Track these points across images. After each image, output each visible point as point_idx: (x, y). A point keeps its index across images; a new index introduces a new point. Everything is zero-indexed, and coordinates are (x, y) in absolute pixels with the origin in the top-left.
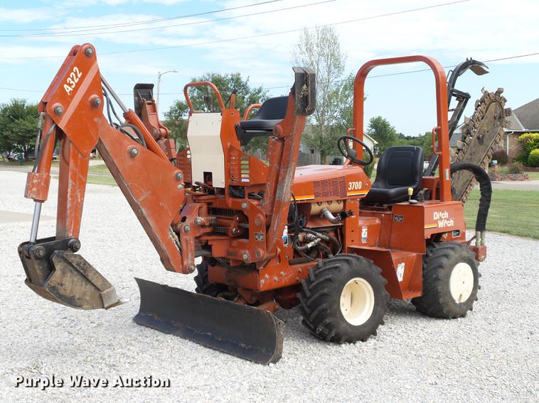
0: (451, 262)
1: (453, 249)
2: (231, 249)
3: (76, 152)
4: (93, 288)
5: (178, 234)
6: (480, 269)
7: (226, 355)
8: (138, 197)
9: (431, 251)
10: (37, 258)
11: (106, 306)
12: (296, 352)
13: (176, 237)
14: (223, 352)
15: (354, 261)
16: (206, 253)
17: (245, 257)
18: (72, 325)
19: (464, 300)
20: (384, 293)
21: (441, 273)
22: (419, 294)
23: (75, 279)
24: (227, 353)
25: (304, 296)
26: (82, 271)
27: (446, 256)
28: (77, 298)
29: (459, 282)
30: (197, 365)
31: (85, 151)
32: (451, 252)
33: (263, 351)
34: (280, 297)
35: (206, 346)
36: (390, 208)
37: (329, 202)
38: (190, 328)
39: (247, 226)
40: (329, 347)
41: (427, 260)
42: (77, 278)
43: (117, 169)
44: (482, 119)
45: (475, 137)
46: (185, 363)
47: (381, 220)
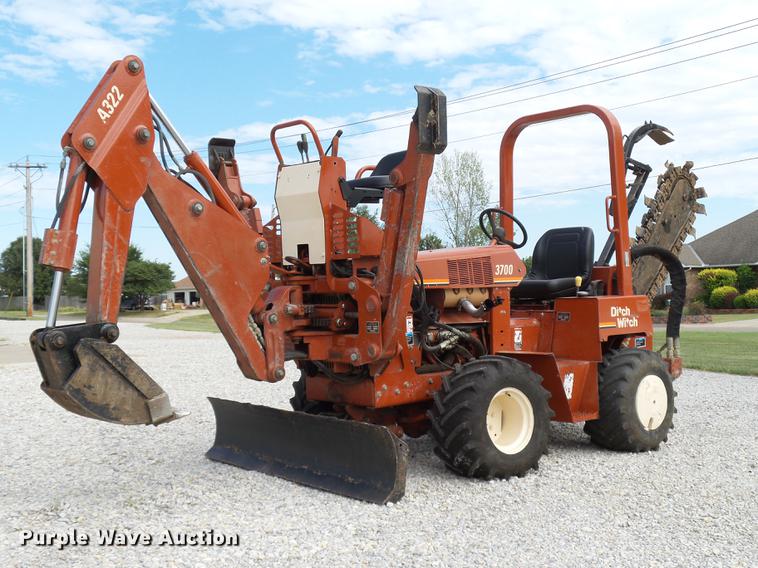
0: (636, 372)
1: (638, 356)
2: (335, 349)
3: (115, 203)
4: (136, 393)
5: (261, 326)
6: (676, 385)
7: (327, 494)
8: (203, 272)
9: (610, 360)
10: (55, 348)
11: (154, 420)
12: (426, 490)
13: (259, 330)
14: (324, 491)
15: (505, 364)
16: (302, 355)
17: (354, 357)
18: (122, 461)
19: (656, 425)
20: (548, 410)
21: (624, 387)
22: (594, 416)
23: (110, 380)
24: (329, 492)
25: (437, 413)
26: (119, 369)
27: (630, 365)
28: (112, 407)
29: (649, 401)
30: (285, 506)
31: (127, 202)
32: (636, 361)
33: (379, 486)
34: (405, 420)
35: (300, 484)
36: (551, 306)
37: (470, 290)
38: (280, 461)
39: (356, 315)
40: (472, 484)
41: (604, 371)
42: (112, 379)
43: (174, 231)
44: (668, 199)
45: (659, 222)
46: (267, 504)
47: (540, 320)
